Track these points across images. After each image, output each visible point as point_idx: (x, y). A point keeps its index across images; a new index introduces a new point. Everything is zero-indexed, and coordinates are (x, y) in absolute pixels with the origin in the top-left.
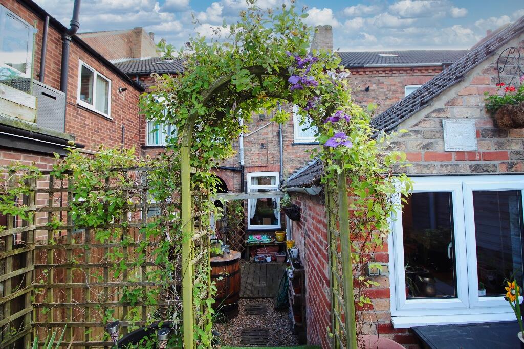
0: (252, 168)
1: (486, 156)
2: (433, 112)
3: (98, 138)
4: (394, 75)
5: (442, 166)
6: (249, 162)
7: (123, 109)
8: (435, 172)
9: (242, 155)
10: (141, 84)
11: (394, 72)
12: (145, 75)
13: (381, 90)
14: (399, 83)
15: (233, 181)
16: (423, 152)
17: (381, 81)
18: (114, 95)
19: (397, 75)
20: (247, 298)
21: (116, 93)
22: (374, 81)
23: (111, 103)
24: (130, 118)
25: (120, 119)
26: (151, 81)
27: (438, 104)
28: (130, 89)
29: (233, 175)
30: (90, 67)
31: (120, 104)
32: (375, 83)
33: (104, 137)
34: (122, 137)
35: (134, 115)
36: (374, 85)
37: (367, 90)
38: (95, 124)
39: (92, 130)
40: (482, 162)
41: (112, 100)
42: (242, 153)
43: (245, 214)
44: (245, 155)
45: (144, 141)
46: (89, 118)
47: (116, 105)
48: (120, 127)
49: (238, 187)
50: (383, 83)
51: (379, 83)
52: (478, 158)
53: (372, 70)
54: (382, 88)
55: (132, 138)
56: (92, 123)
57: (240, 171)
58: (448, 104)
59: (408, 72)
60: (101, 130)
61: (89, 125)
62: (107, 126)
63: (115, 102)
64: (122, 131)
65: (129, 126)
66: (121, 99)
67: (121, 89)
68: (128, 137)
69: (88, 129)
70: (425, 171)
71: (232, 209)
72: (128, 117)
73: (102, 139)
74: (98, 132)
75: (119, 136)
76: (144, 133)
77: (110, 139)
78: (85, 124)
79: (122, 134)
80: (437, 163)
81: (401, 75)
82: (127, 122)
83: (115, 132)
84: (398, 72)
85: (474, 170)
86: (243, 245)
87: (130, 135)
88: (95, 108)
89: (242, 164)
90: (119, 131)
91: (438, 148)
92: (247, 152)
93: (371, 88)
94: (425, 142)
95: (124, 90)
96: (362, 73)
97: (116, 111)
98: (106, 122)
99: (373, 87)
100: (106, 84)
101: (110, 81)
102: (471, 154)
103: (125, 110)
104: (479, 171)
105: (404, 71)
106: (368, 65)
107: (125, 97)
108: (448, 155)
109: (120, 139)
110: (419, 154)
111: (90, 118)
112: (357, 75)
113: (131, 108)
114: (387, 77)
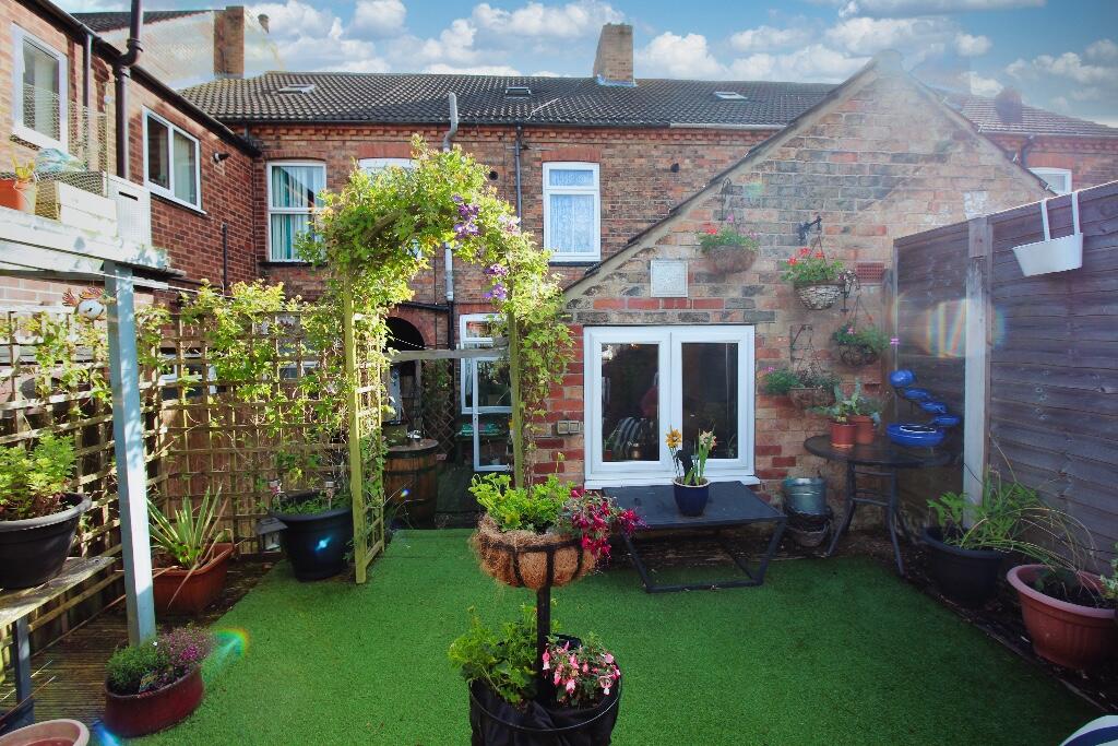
0: (469, 307)
1: (699, 304)
2: (641, 252)
3: (182, 250)
4: (722, 143)
5: (647, 314)
6: (462, 294)
7: (222, 193)
8: (639, 321)
9: (450, 283)
10: (255, 143)
11: (722, 137)
12: (258, 124)
13: (699, 171)
14: (731, 158)
15: (432, 328)
16: (627, 298)
17: (699, 153)
18: (205, 167)
19: (728, 143)
20: (451, 513)
21: (210, 164)
22: (687, 154)
23: (201, 183)
24: (236, 209)
25: (219, 212)
26: (274, 137)
27: (648, 243)
28: (234, 153)
29: (433, 319)
30: (162, 118)
31: (217, 185)
32: (688, 158)
33: (193, 247)
34: (224, 246)
35: (243, 203)
36: (687, 161)
37: (675, 168)
38: (176, 224)
39: (172, 235)
40: (693, 311)
41: (202, 177)
42: (450, 278)
43: (457, 388)
44: (456, 282)
45: (264, 253)
46: (165, 215)
47: (210, 186)
48: (219, 228)
49: (443, 339)
50: (703, 157)
51: (697, 158)
52: (688, 305)
53: (684, 132)
54: (701, 167)
55: (243, 247)
56: (171, 223)
57: (447, 311)
58: (659, 242)
59: (747, 138)
60: (187, 234)
61: (165, 227)
62: (197, 226)
63: (209, 180)
64: (224, 235)
65: (234, 224)
66: (218, 174)
67: (217, 155)
68: (235, 245)
69: (166, 234)
70: (629, 320)
71: (431, 377)
72: (232, 208)
73: (188, 252)
74: (182, 239)
75: (218, 243)
76: (263, 238)
77: (204, 250)
78: (159, 224)
79: (224, 241)
80: (642, 312)
81: (734, 143)
82: (230, 218)
83: (211, 237)
84: (729, 138)
85: (683, 320)
86: (452, 439)
87: (238, 241)
88: (173, 194)
89: (451, 298)
90: (218, 235)
91: (644, 295)
92: (460, 278)
93: (682, 167)
94: (631, 286)
95: (223, 157)
96: (666, 137)
97: (211, 198)
98: (194, 220)
99: (686, 164)
100: (190, 146)
101: (197, 141)
102: (681, 302)
103: (227, 194)
104: (689, 320)
105: (740, 136)
106: (677, 124)
107: (225, 169)
108: (654, 302)
109: (220, 250)
110: (622, 300)
111: (168, 213)
112: (657, 142)
113: (237, 190)
114: (711, 148)
